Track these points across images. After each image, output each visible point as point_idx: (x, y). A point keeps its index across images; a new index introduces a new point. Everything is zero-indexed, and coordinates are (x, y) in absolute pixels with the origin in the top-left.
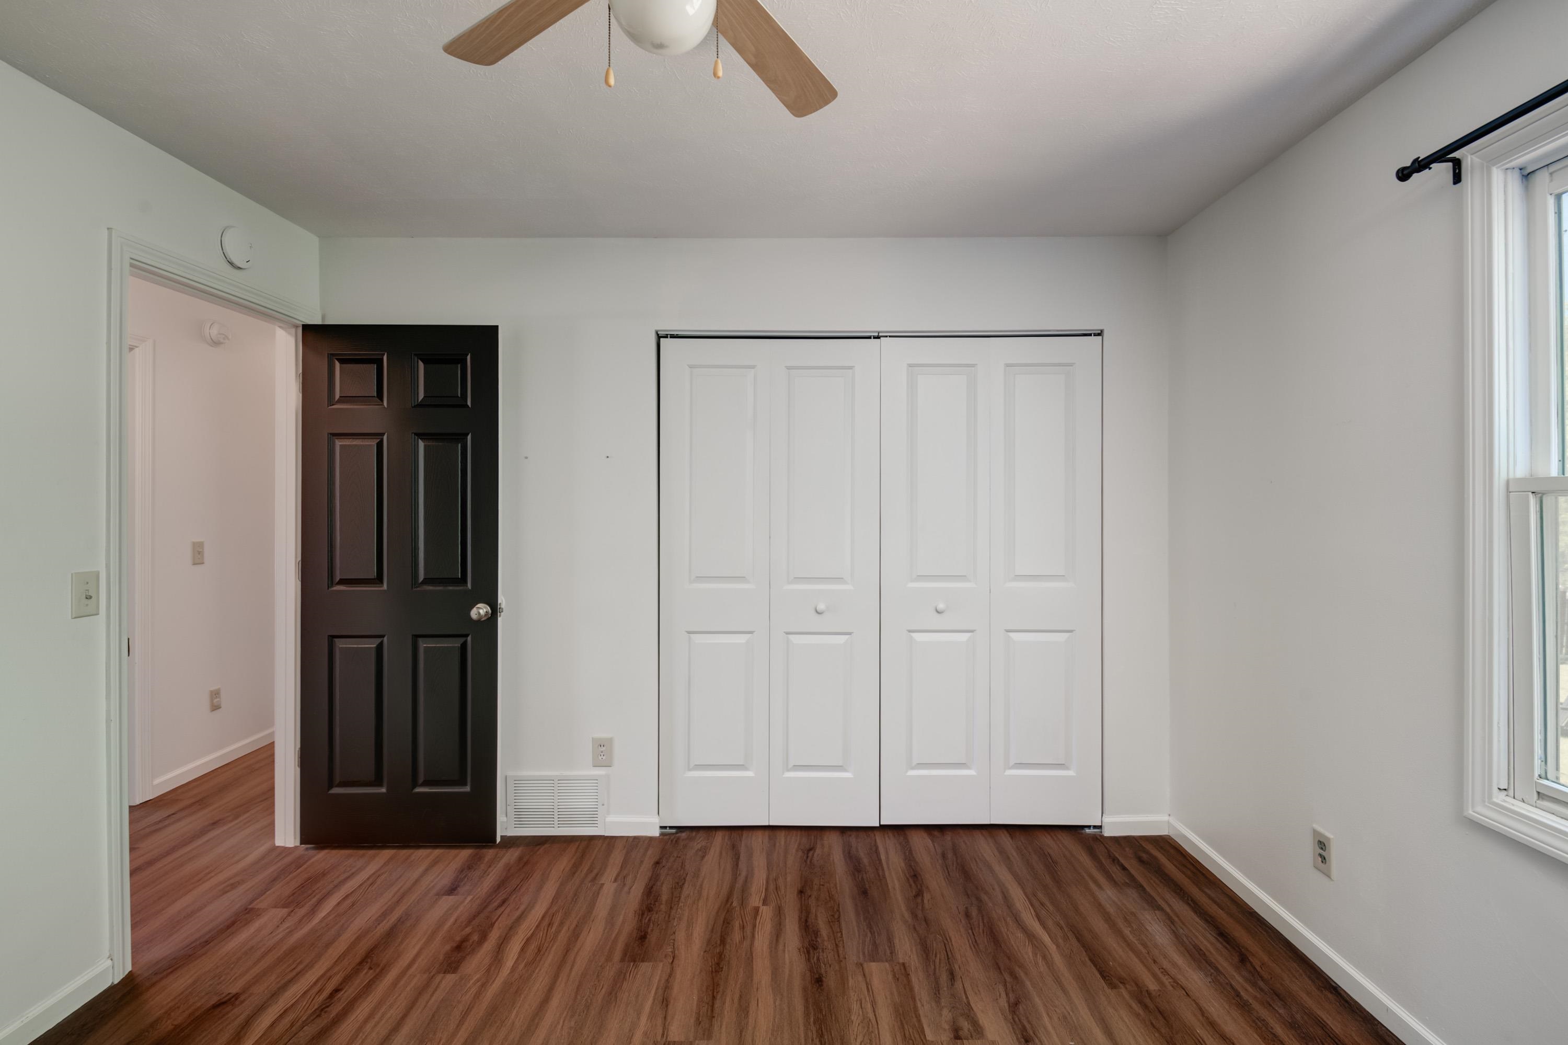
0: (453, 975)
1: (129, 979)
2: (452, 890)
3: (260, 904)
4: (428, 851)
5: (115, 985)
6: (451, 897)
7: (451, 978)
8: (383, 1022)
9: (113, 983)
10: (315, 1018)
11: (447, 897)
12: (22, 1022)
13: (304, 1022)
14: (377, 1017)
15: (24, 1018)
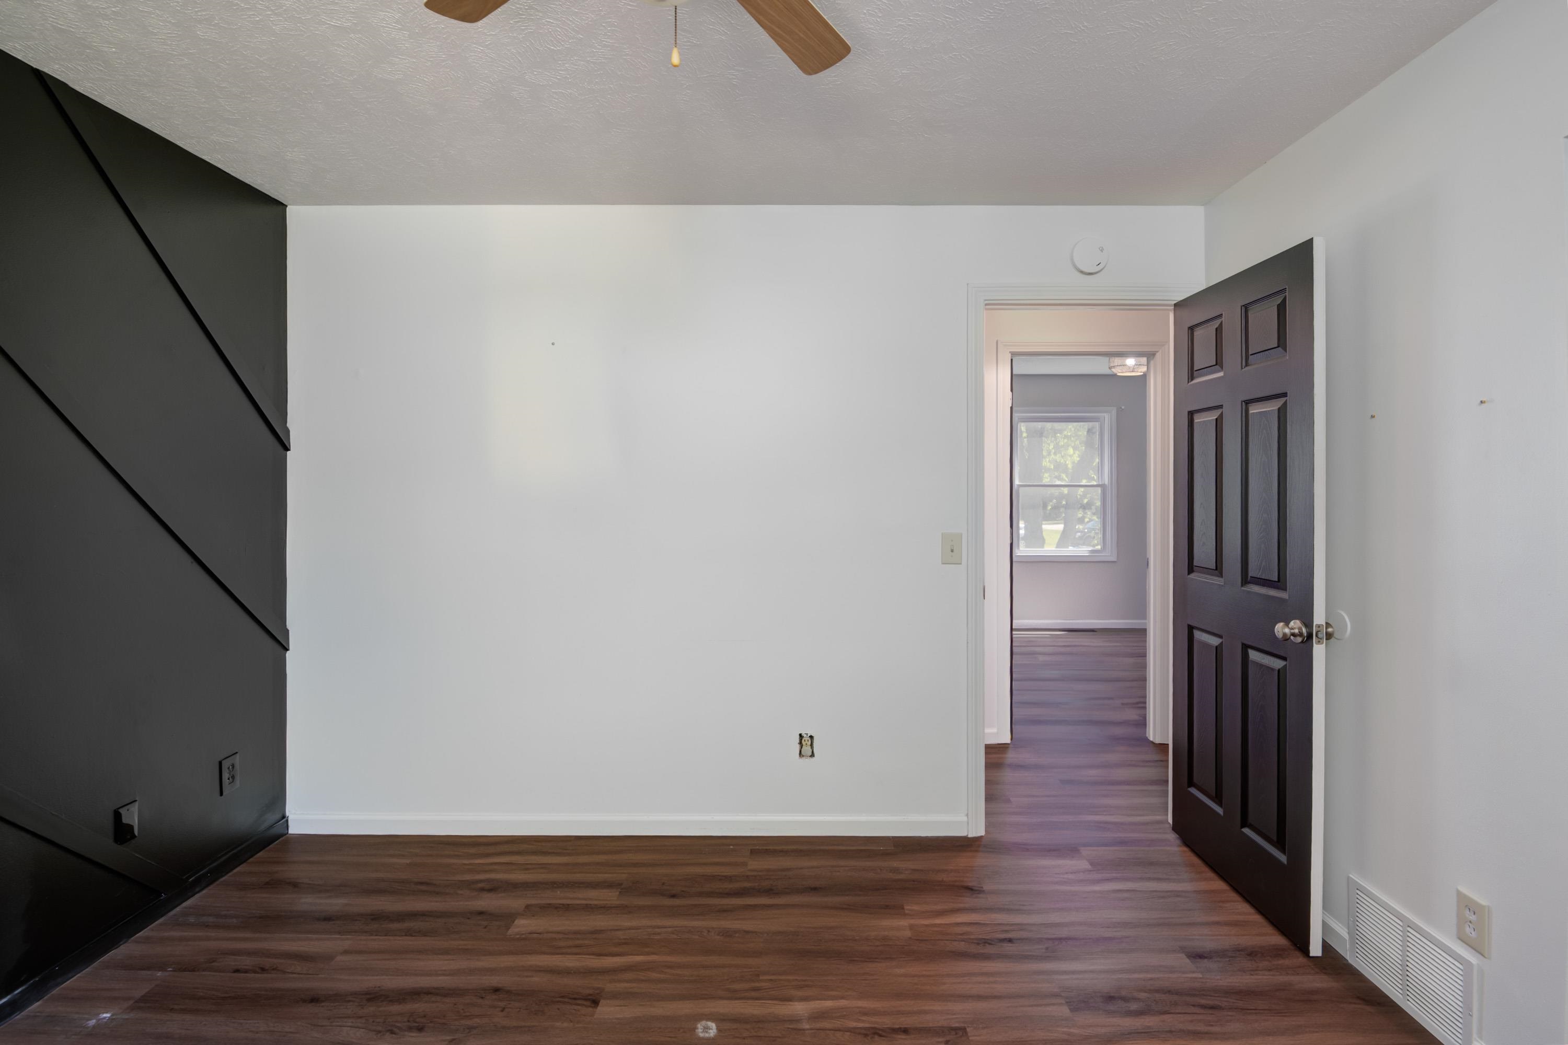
0: (1068, 1011)
1: (977, 839)
2: (1197, 956)
3: (1085, 851)
4: (1252, 910)
5: (969, 838)
6: (1188, 961)
7: (1065, 1011)
8: (987, 986)
9: (967, 835)
10: (975, 943)
11: (1185, 957)
12: (904, 819)
13: (970, 939)
14: (991, 979)
15: (905, 817)
